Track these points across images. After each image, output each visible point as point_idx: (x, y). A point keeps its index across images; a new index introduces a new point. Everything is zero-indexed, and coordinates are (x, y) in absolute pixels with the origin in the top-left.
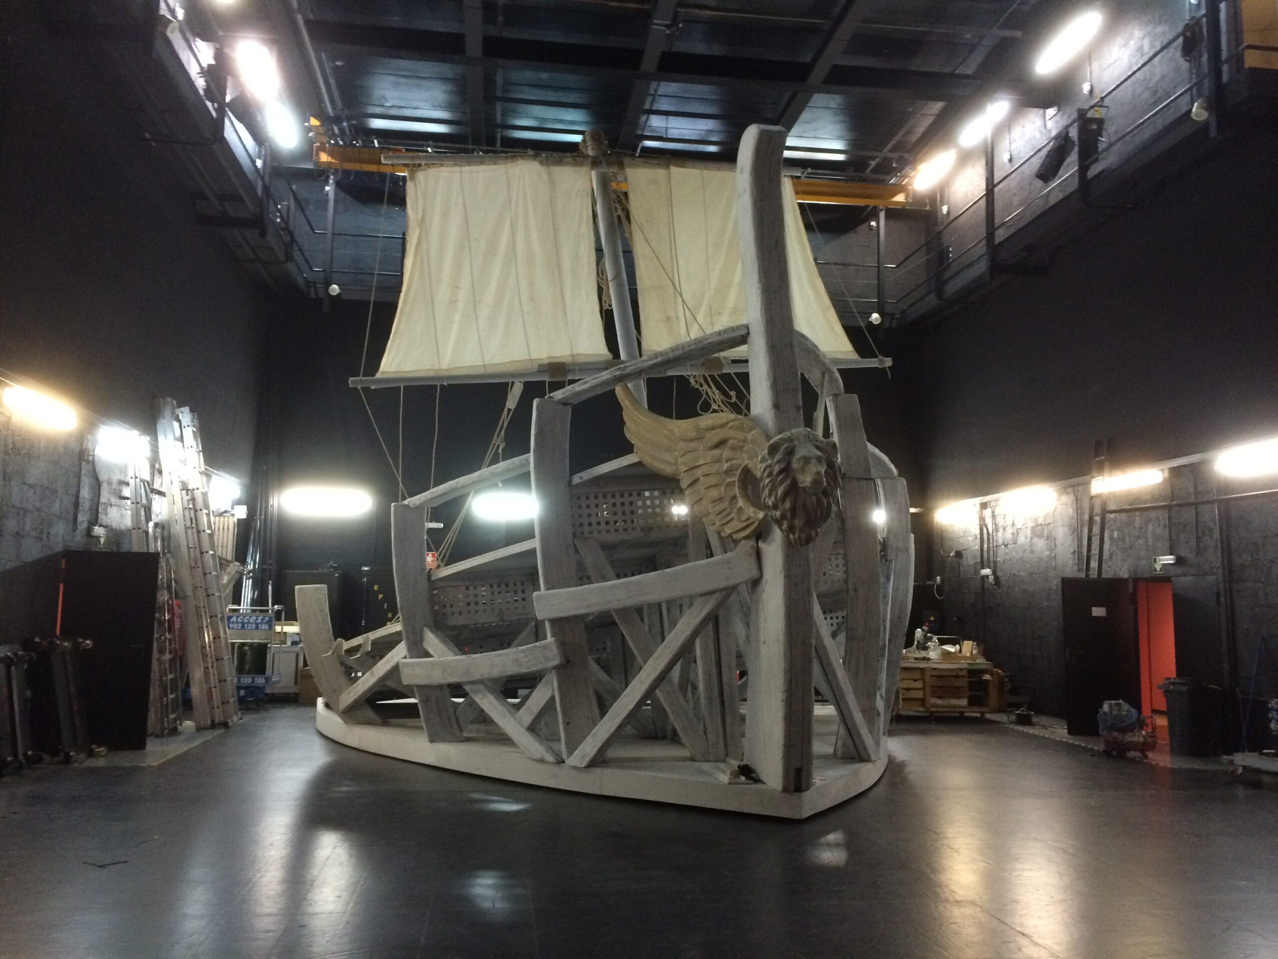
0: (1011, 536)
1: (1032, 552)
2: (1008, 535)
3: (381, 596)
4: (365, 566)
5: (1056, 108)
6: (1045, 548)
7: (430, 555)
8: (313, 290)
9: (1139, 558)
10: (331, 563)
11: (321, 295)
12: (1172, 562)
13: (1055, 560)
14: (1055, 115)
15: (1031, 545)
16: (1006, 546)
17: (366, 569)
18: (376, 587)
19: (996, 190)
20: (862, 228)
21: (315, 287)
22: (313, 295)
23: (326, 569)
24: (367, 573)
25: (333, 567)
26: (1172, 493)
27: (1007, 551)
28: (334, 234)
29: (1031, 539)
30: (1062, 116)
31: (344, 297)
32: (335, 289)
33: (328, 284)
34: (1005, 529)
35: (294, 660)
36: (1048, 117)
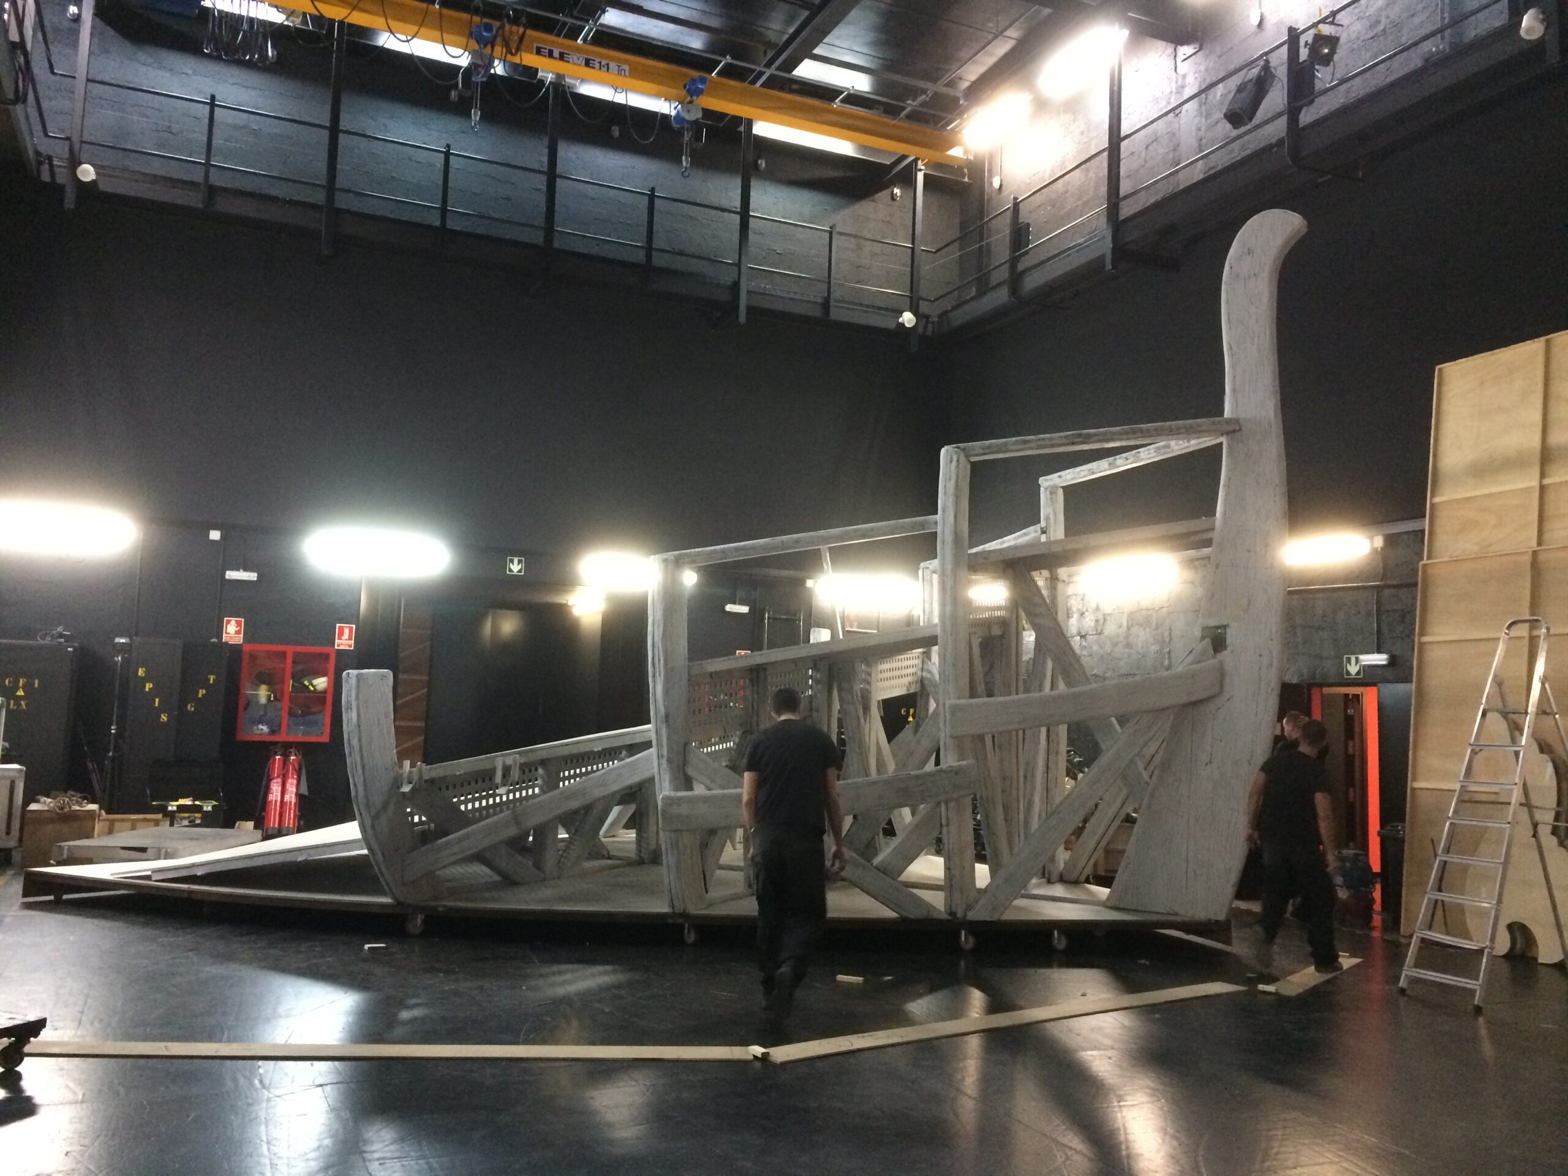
0: (1093, 624)
1: (1129, 645)
2: (1089, 622)
3: (149, 686)
4: (121, 636)
5: (1197, 46)
6: (1151, 640)
7: (233, 622)
8: (45, 167)
9: (1320, 657)
10: (60, 629)
11: (62, 178)
12: (1384, 663)
13: (1170, 658)
14: (1194, 54)
15: (1127, 637)
16: (1083, 637)
17: (123, 641)
18: (141, 672)
19: (1124, 144)
20: (883, 195)
21: (51, 165)
22: (46, 177)
23: (49, 638)
24: (123, 649)
25: (61, 636)
26: (1384, 569)
27: (1084, 644)
28: (88, 80)
29: (1128, 628)
30: (1207, 57)
31: (103, 187)
32: (87, 172)
33: (74, 163)
34: (1082, 614)
35: (6, 793)
36: (1180, 57)
